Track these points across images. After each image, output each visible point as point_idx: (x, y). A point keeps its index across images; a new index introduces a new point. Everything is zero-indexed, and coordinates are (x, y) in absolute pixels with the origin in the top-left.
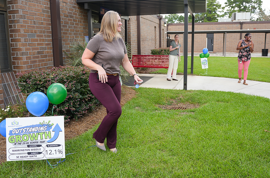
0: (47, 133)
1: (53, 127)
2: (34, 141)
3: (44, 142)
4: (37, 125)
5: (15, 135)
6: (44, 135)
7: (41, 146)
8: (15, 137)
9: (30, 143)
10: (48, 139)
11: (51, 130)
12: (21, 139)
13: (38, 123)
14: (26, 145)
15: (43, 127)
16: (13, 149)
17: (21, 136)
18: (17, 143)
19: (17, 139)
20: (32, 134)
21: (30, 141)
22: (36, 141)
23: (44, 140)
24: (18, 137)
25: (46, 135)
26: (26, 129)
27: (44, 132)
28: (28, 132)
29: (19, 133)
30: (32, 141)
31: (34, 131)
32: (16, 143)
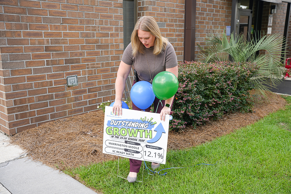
0: (148, 132)
1: (156, 126)
2: (133, 138)
3: (143, 141)
4: (138, 120)
5: (113, 127)
6: (144, 133)
7: (139, 144)
8: (113, 128)
9: (127, 139)
10: (148, 139)
11: (153, 129)
12: (119, 132)
13: (139, 119)
14: (124, 141)
15: (144, 124)
16: (110, 142)
17: (120, 129)
18: (115, 136)
19: (115, 132)
20: (131, 129)
21: (128, 137)
22: (135, 138)
23: (144, 138)
24: (116, 130)
25: (147, 134)
26: (125, 122)
27: (145, 130)
28: (127, 126)
29: (117, 125)
30: (130, 137)
31: (133, 126)
32: (113, 135)
